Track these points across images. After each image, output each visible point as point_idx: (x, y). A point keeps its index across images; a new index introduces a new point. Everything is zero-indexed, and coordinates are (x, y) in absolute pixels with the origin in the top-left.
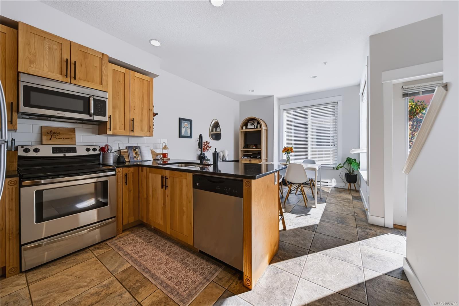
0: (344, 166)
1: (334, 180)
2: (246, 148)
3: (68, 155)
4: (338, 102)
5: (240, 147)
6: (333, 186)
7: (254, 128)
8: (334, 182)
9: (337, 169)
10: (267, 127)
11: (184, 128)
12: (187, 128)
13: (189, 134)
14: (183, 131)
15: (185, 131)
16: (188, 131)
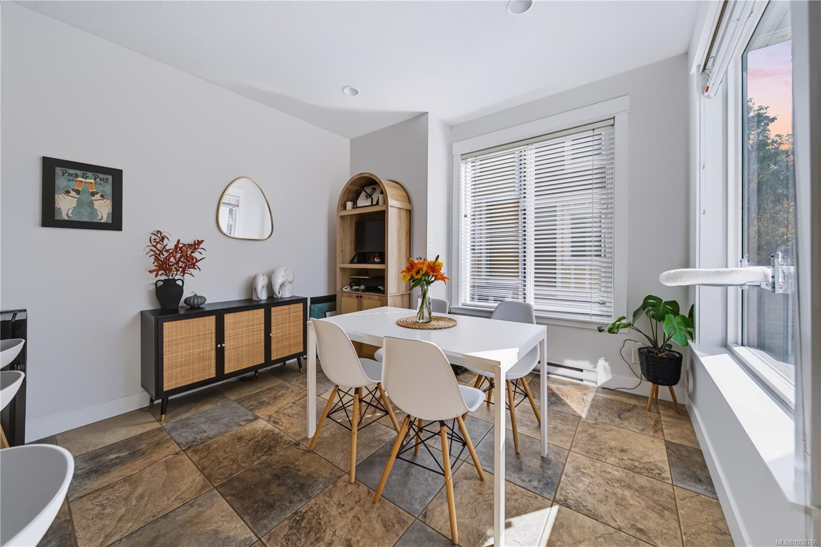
0: (634, 321)
1: (602, 363)
2: (359, 262)
4: (614, 118)
5: (339, 260)
6: (599, 384)
7: (370, 204)
8: (605, 369)
9: (610, 331)
10: (410, 203)
11: (69, 195)
12: (93, 194)
13: (102, 217)
14: (66, 205)
15: (75, 204)
16: (96, 207)
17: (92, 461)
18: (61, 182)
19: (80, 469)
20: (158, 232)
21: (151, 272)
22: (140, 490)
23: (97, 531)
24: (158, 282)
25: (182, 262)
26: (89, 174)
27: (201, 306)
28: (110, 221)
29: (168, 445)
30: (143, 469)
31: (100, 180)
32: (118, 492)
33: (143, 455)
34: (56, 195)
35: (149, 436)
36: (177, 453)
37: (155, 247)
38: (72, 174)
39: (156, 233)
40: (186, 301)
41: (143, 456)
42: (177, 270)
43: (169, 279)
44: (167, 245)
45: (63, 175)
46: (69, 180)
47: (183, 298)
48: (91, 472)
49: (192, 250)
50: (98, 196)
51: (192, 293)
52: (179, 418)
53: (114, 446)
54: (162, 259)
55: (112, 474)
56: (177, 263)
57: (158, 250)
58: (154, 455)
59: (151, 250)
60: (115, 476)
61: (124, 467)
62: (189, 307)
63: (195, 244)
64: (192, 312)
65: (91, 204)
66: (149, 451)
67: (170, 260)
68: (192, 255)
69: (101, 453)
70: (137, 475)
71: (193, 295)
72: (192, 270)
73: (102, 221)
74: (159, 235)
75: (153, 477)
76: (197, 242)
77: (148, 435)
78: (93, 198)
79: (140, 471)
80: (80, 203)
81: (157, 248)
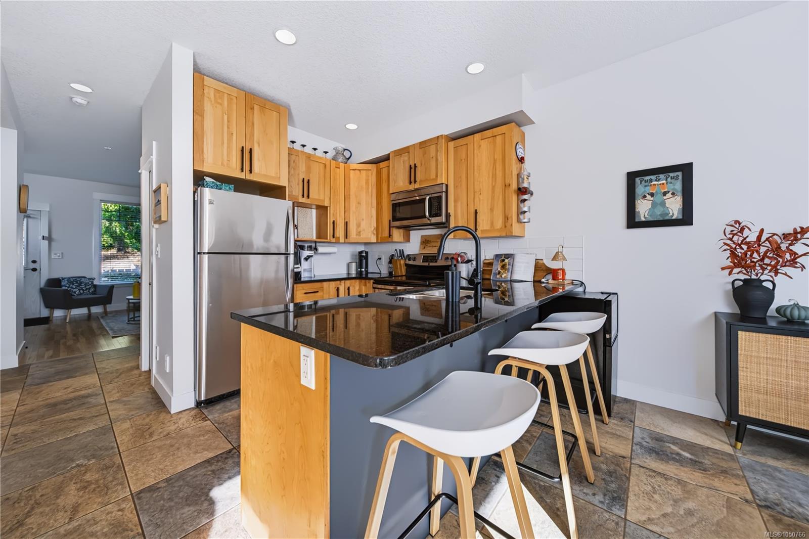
3: (431, 264)
11: (646, 199)
12: (665, 194)
13: (673, 214)
14: (644, 208)
15: (650, 206)
16: (667, 205)
17: (657, 442)
18: (640, 189)
19: (646, 442)
20: (737, 222)
21: (723, 269)
22: (690, 505)
23: (643, 507)
24: (736, 282)
25: (769, 257)
26: (662, 176)
27: (806, 321)
28: (681, 217)
29: (738, 482)
30: (700, 486)
31: (671, 179)
32: (670, 488)
33: (703, 470)
34: (636, 201)
35: (716, 456)
36: (747, 501)
37: (731, 239)
38: (648, 180)
39: (733, 223)
40: (778, 310)
41: (704, 472)
42: (763, 269)
43: (751, 280)
44: (748, 236)
45: (641, 183)
46: (646, 186)
47: (774, 306)
48: (653, 450)
49: (790, 242)
50: (669, 195)
51: (790, 300)
52: (762, 460)
53: (678, 441)
54: (740, 255)
55: (669, 466)
56: (762, 260)
57: (734, 243)
58: (716, 480)
59: (725, 244)
60: (670, 469)
61: (682, 468)
62: (786, 319)
63: (796, 232)
64: (788, 327)
65: (663, 204)
66: (712, 472)
67: (754, 256)
68: (791, 248)
69: (665, 439)
70: (691, 486)
71: (792, 303)
72: (789, 270)
73: (673, 218)
74: (737, 226)
75: (709, 505)
76: (799, 230)
77: (717, 453)
78: (665, 198)
79: (696, 485)
80: (654, 205)
81: (733, 241)
